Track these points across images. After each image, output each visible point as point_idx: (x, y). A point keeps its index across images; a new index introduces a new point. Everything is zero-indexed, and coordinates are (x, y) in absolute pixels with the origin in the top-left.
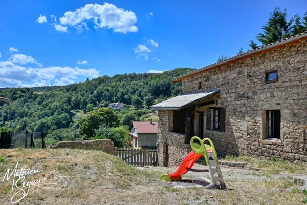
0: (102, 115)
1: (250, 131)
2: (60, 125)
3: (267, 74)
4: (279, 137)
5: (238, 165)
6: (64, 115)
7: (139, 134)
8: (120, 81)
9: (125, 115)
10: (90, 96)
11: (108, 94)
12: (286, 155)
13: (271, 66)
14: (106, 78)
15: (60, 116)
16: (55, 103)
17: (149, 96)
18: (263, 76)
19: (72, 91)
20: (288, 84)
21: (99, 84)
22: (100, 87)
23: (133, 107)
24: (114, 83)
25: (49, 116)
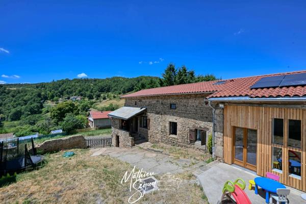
0: (67, 106)
1: (162, 131)
2: (33, 112)
3: (171, 105)
4: (176, 134)
5: (159, 151)
6: (35, 104)
7: (94, 119)
8: (78, 83)
9: (82, 104)
10: (56, 92)
11: (69, 90)
12: (179, 144)
13: (173, 101)
14: (68, 80)
15: (32, 106)
16: (27, 96)
17: (98, 93)
18: (169, 105)
19: (41, 88)
20: (181, 111)
21: (63, 84)
22: (64, 86)
23: (87, 99)
24: (73, 84)
25: (22, 106)
